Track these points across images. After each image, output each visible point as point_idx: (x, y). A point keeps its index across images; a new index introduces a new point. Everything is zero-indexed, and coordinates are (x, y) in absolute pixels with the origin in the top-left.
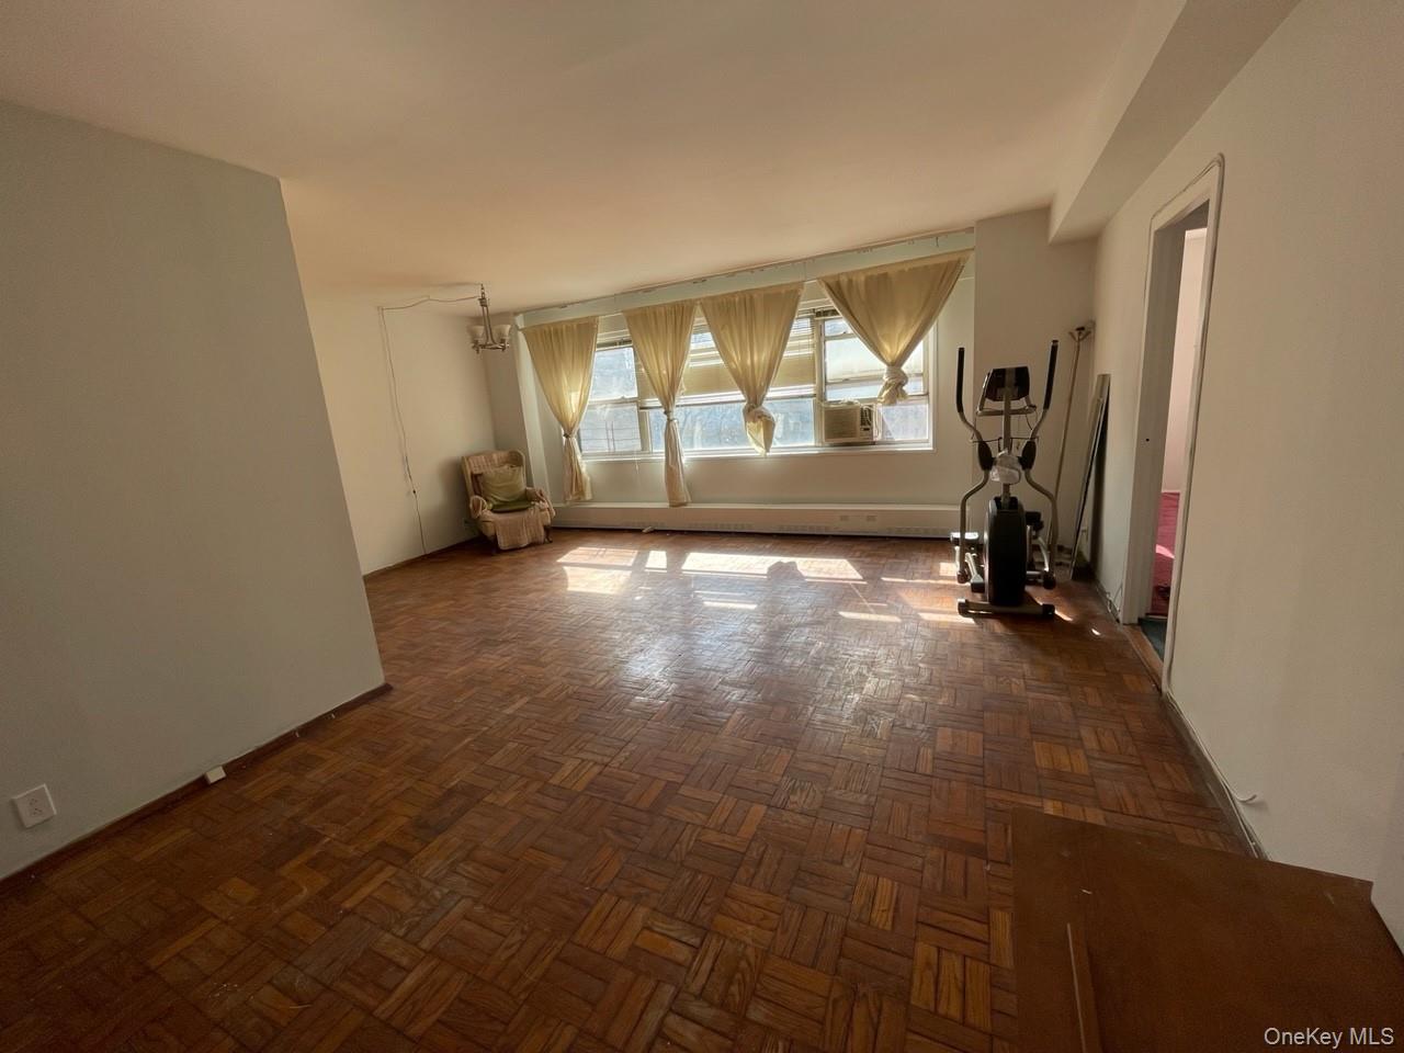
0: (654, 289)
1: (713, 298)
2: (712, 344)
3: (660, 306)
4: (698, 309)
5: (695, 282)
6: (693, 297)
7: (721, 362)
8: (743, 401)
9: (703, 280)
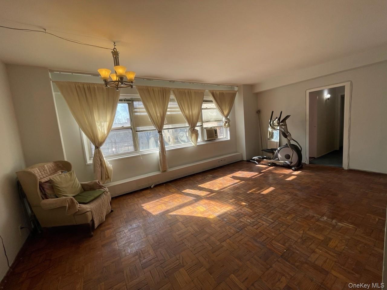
0: (152, 79)
1: (178, 89)
2: (177, 106)
3: (156, 87)
4: (172, 92)
5: (170, 81)
6: (170, 87)
7: (181, 112)
8: (189, 127)
9: (174, 82)
